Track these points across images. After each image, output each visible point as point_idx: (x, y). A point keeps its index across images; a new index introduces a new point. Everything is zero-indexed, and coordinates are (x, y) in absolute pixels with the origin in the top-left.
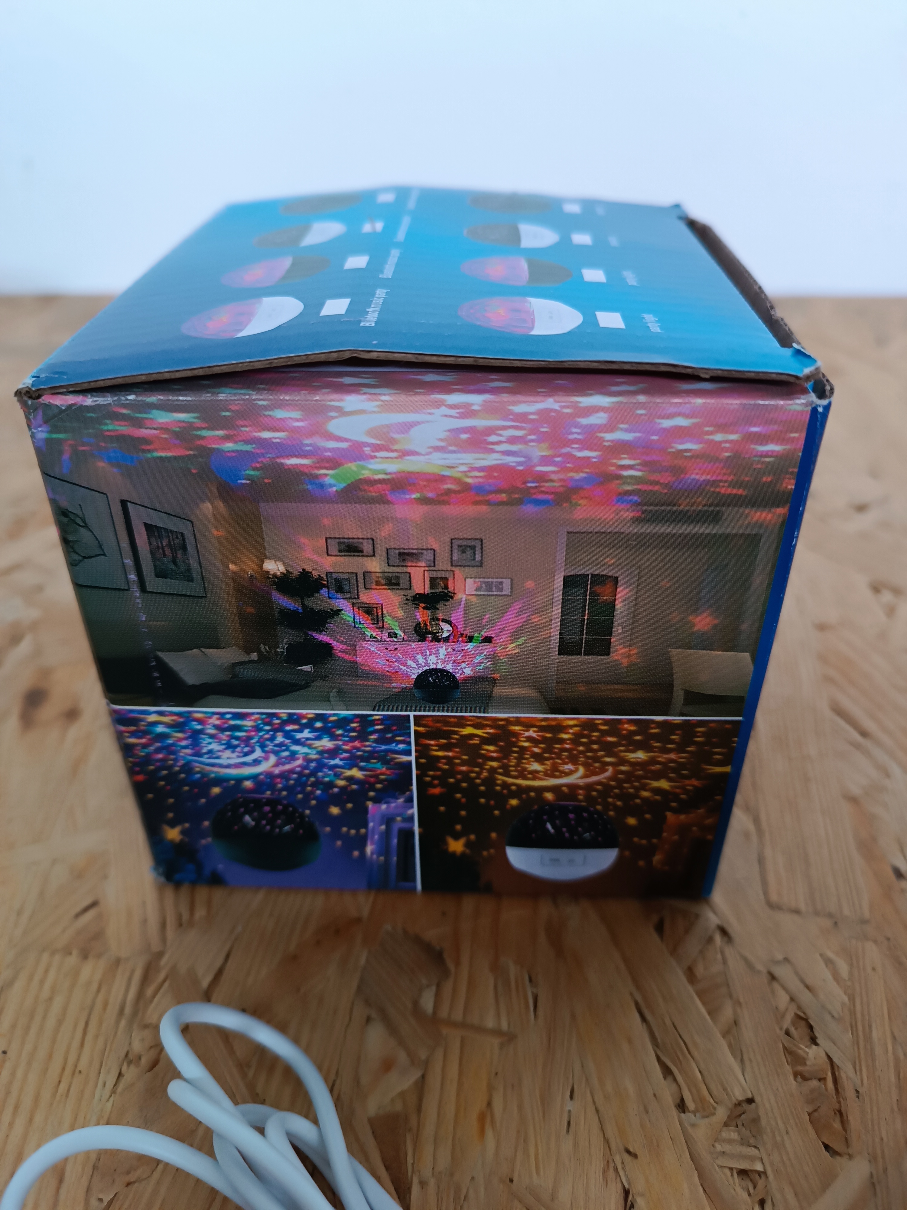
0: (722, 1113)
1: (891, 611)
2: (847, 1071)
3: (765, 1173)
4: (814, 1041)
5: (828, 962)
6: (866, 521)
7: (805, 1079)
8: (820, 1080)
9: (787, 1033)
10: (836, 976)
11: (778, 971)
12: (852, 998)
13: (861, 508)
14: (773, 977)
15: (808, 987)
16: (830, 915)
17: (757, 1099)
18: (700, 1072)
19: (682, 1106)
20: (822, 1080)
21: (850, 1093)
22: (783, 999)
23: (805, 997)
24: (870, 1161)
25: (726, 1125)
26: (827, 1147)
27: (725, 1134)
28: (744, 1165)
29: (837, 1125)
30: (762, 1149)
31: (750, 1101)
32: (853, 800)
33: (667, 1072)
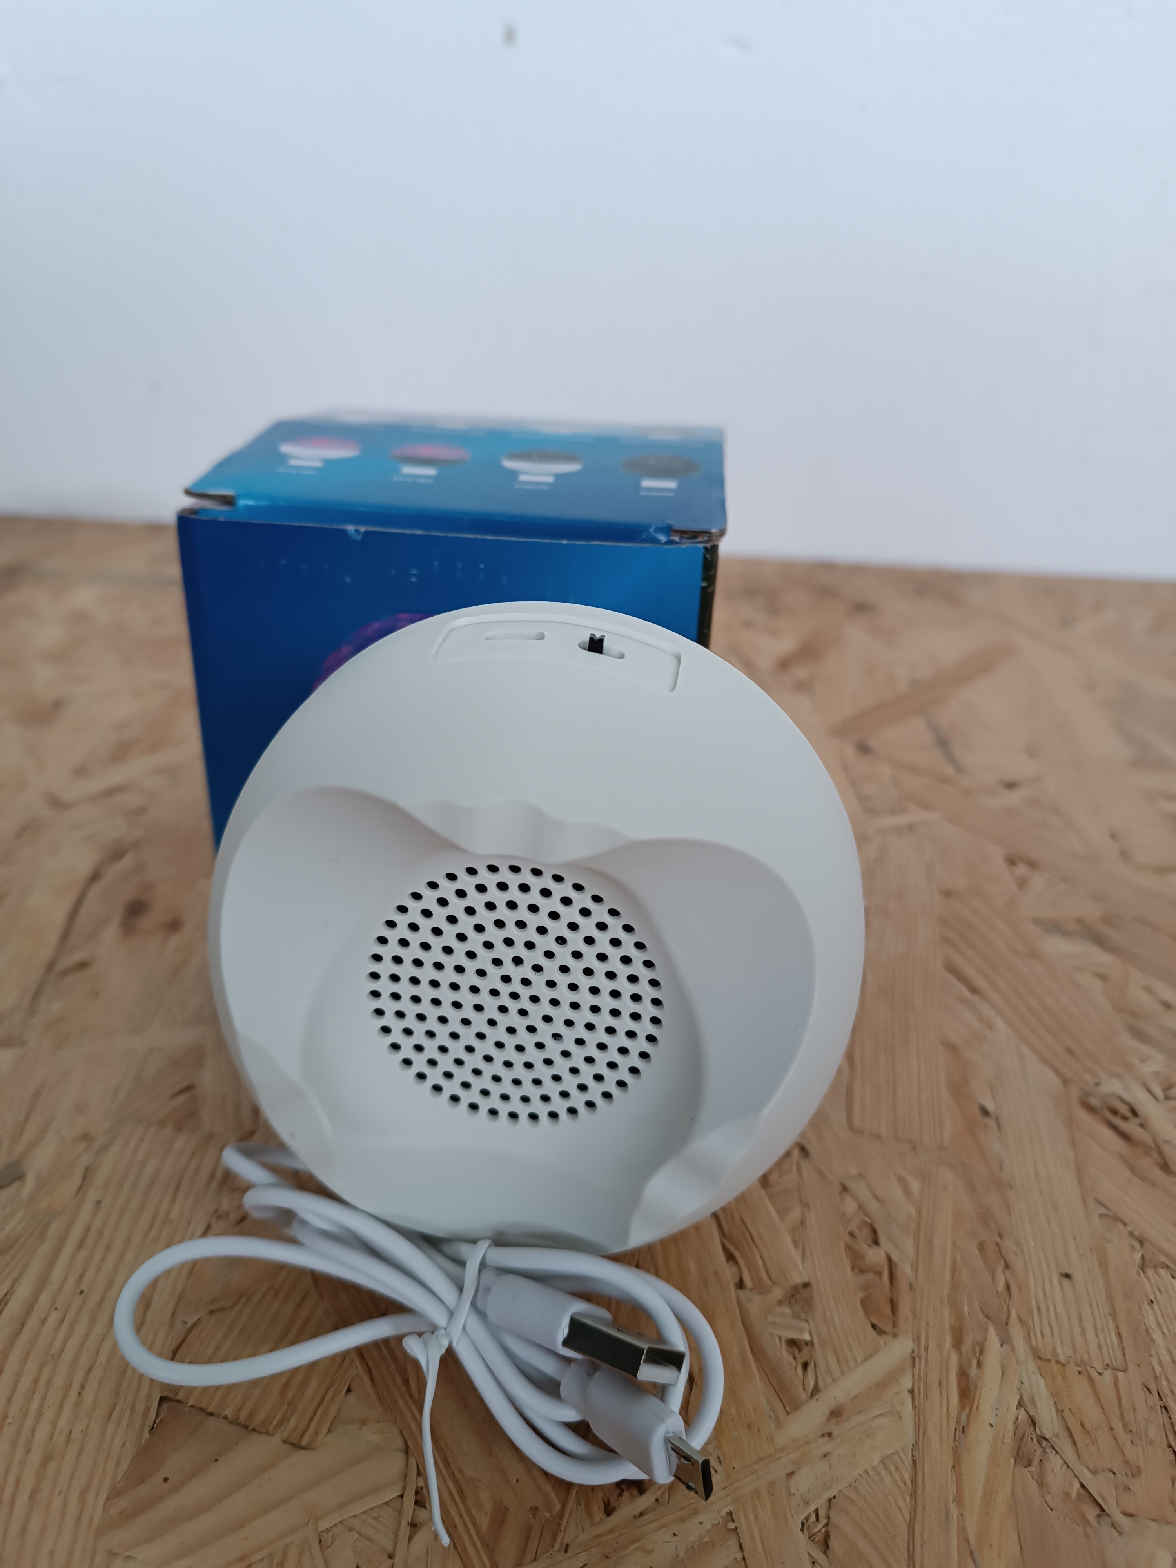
0: (778, 1293)
1: (1022, 883)
2: (906, 1270)
3: (811, 1343)
4: (876, 1242)
5: (902, 1180)
6: (1013, 798)
7: (862, 1271)
8: (876, 1273)
9: (851, 1234)
10: (907, 1192)
11: (850, 1184)
12: (919, 1212)
13: (1011, 786)
14: (845, 1189)
15: (878, 1199)
16: (910, 1141)
17: (814, 1284)
18: (762, 1258)
19: (741, 1285)
20: (879, 1274)
21: (903, 1286)
22: (850, 1206)
23: (873, 1207)
24: (913, 1340)
25: (780, 1302)
26: (874, 1326)
27: (778, 1309)
28: (794, 1335)
29: (888, 1310)
30: (811, 1323)
31: (806, 1285)
32: (951, 1048)
33: (730, 1257)
